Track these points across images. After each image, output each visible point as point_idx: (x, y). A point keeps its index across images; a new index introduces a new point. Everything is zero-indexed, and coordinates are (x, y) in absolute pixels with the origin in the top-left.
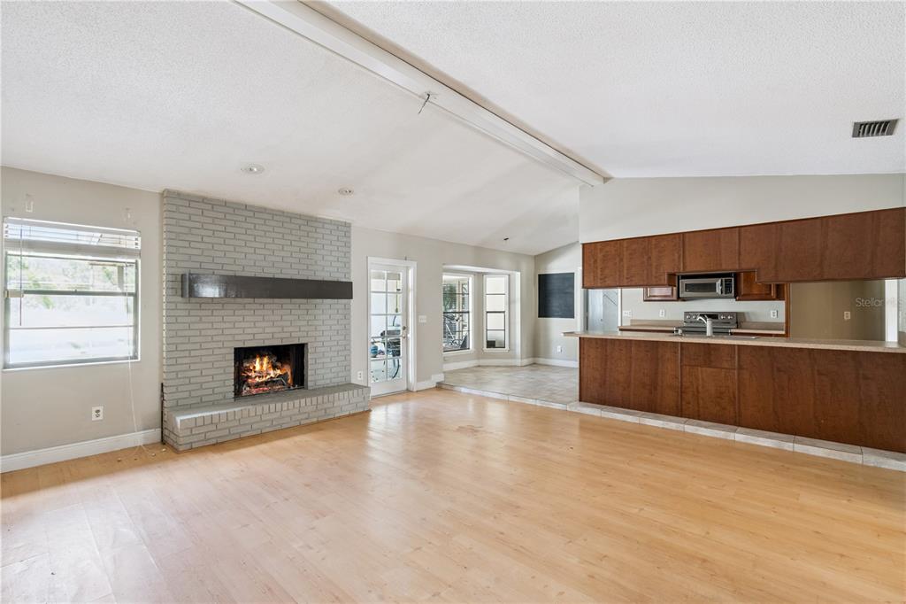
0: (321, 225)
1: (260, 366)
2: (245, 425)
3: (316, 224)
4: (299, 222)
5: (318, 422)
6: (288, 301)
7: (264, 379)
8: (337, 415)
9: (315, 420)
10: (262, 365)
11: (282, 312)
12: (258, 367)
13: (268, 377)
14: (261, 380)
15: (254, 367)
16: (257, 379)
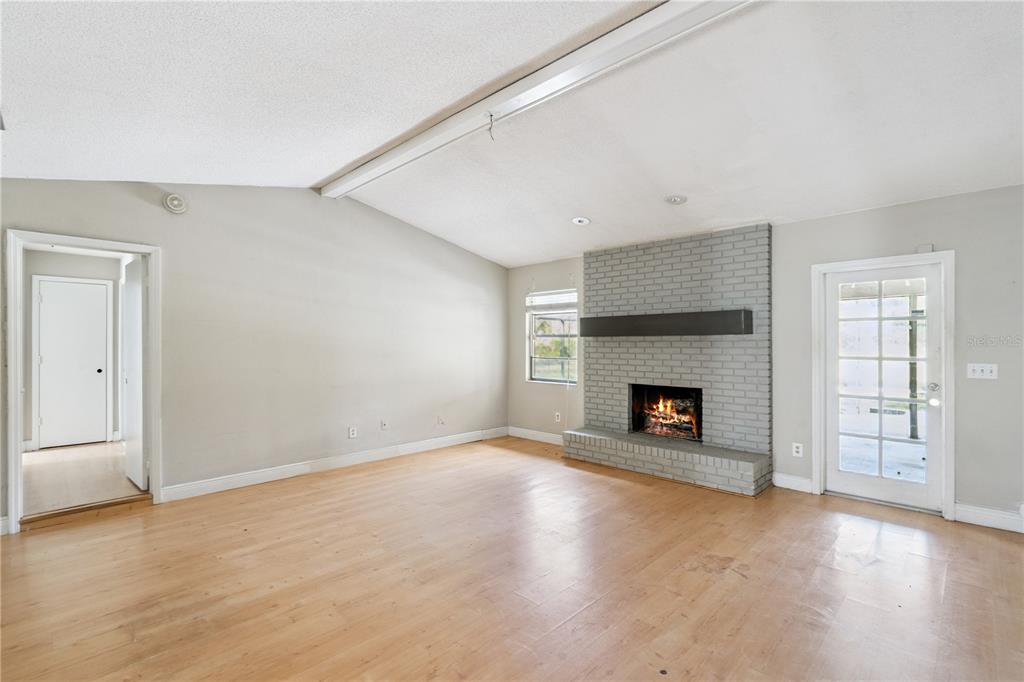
0: (718, 241)
1: (663, 407)
2: (604, 453)
3: (711, 242)
4: (690, 245)
5: (673, 481)
6: (678, 338)
7: (668, 422)
8: (699, 483)
9: (671, 477)
10: (665, 407)
11: (672, 350)
12: (661, 408)
13: (672, 421)
14: (664, 422)
15: (658, 408)
16: (661, 420)
